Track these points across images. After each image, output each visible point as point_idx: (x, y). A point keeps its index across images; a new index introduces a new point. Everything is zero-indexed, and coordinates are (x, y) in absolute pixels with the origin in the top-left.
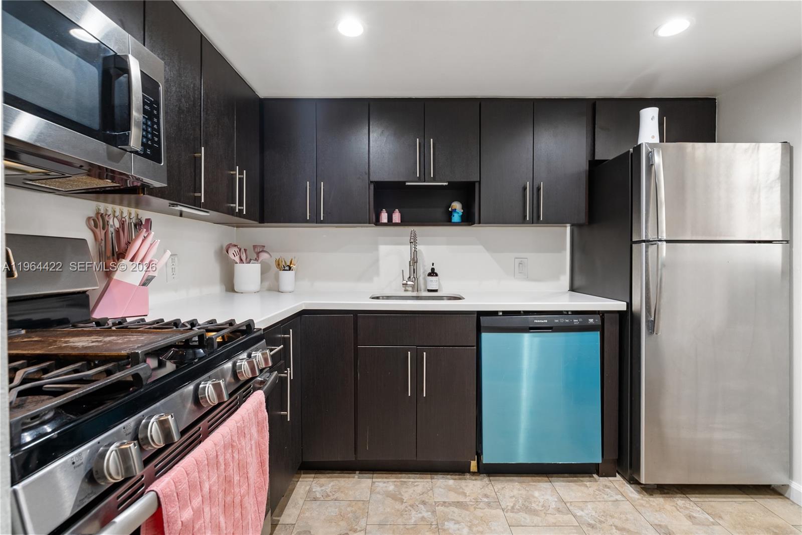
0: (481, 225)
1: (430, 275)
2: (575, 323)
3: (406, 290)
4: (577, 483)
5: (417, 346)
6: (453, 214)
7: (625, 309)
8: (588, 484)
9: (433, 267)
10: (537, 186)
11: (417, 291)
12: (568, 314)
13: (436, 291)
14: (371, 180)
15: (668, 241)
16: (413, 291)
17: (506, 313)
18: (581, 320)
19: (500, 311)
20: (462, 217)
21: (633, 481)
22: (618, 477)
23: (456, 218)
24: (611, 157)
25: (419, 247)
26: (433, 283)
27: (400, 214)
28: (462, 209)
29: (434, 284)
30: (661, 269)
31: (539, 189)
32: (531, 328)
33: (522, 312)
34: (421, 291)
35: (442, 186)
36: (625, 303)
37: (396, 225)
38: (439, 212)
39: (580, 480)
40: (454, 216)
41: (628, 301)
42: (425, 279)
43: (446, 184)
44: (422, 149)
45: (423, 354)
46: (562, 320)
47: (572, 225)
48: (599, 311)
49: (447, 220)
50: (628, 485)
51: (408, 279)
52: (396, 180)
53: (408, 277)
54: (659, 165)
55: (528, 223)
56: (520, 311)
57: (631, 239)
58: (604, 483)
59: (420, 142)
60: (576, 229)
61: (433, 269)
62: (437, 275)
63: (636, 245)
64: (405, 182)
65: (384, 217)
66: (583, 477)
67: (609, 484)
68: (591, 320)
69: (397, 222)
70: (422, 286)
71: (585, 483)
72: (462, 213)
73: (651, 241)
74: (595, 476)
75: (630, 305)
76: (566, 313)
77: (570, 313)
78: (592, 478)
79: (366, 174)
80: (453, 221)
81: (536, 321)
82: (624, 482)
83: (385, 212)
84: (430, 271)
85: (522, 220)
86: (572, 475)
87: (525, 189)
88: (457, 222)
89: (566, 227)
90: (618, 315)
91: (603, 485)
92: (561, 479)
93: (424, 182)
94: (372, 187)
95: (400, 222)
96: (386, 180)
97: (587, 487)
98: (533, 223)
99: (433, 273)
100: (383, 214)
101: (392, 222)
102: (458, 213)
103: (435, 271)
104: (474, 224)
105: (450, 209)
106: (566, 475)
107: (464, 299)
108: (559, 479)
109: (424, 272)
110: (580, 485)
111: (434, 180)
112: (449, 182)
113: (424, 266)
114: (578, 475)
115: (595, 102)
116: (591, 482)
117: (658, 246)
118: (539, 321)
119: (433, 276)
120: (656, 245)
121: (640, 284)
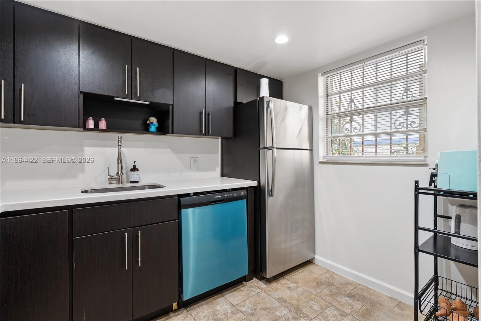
0: (173, 134)
1: (132, 170)
2: (235, 196)
3: (110, 183)
4: (236, 291)
5: (132, 227)
6: (150, 126)
7: (257, 185)
8: (242, 289)
9: (135, 164)
10: (208, 113)
11: (122, 183)
12: (230, 191)
13: (137, 182)
14: (81, 90)
15: (277, 148)
16: (118, 183)
17: (195, 194)
18: (238, 193)
19: (192, 193)
20: (157, 128)
21: (262, 278)
22: (255, 279)
23: (153, 129)
24: (245, 101)
25: (123, 149)
26: (134, 176)
27: (106, 122)
28: (157, 123)
29: (136, 177)
30: (274, 163)
31: (209, 114)
32: (212, 202)
33: (205, 192)
34: (123, 183)
35: (145, 104)
36: (257, 182)
37: (103, 130)
38: (138, 123)
39: (238, 288)
40: (151, 127)
41: (258, 180)
42: (127, 173)
43: (148, 103)
44: (130, 74)
45: (139, 233)
46: (228, 195)
47: (222, 138)
48: (245, 187)
49: (145, 129)
50: (260, 282)
51: (116, 174)
52: (106, 94)
53: (117, 172)
54: (272, 108)
55: (203, 135)
56: (204, 192)
57: (259, 147)
58: (249, 285)
59: (128, 68)
60: (224, 141)
61: (134, 166)
62: (138, 170)
63: (262, 150)
64: (114, 97)
65: (91, 124)
66: (238, 286)
67: (252, 285)
68: (242, 193)
69: (104, 128)
70: (125, 179)
71: (241, 289)
72: (158, 125)
73: (269, 148)
74: (244, 282)
75: (259, 183)
76: (229, 190)
77: (230, 190)
78: (243, 284)
79: (76, 84)
80: (150, 131)
81: (215, 197)
82: (258, 280)
83: (92, 119)
84: (132, 167)
85: (199, 133)
86: (233, 287)
87: (201, 113)
88: (153, 132)
89: (219, 139)
90: (253, 189)
91: (249, 286)
92: (228, 291)
93: (131, 99)
94: (82, 96)
95: (106, 129)
96: (96, 93)
97: (242, 291)
98: (205, 135)
99: (134, 169)
100: (89, 121)
101: (99, 128)
102: (155, 125)
103: (137, 167)
104: (169, 133)
105: (148, 122)
106: (230, 288)
107: (165, 187)
108: (227, 292)
109: (126, 168)
110: (239, 292)
111: (139, 99)
112: (150, 102)
113: (126, 163)
114: (236, 285)
115: (237, 69)
116: (243, 287)
117: (273, 150)
118: (216, 197)
119: (135, 171)
120: (272, 150)
121: (264, 171)
